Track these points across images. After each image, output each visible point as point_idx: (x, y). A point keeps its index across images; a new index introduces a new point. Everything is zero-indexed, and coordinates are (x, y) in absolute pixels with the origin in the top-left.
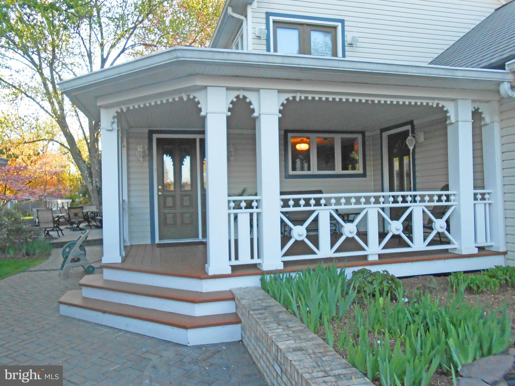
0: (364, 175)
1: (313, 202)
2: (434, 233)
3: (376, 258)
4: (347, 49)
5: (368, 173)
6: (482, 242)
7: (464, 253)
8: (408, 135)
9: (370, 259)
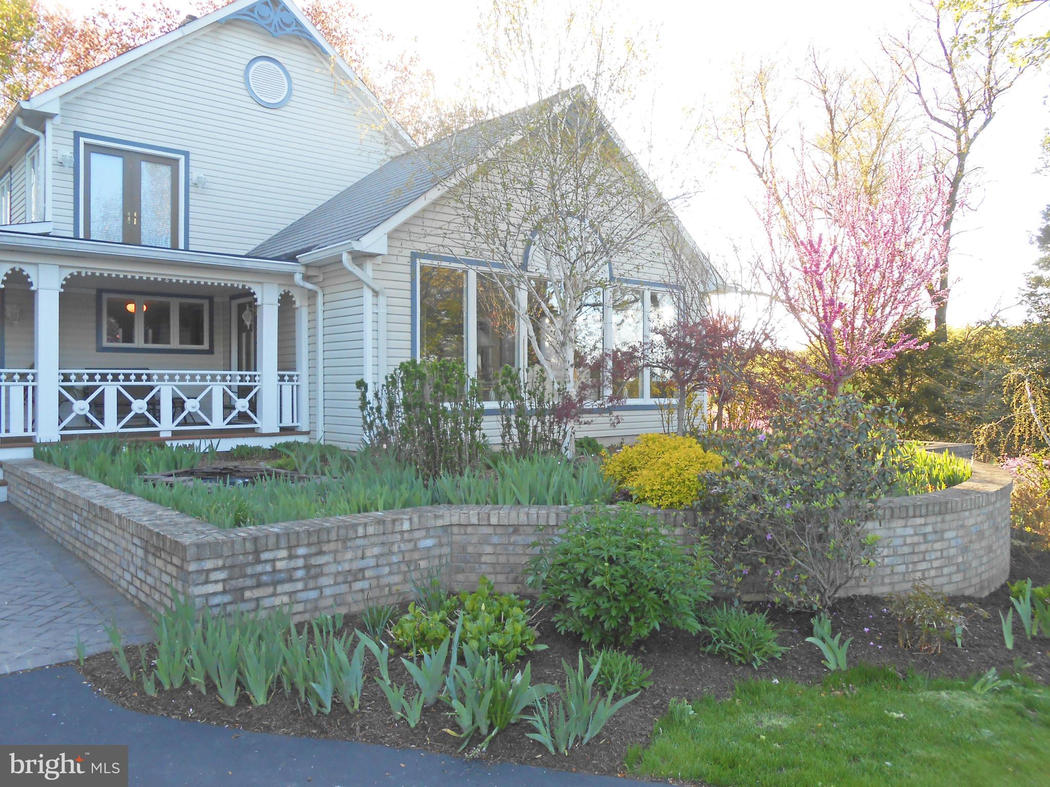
0: (210, 351)
1: (98, 377)
2: (234, 413)
3: (169, 435)
4: (191, 189)
5: (216, 349)
6: (287, 422)
7: (264, 431)
8: (245, 309)
9: (162, 435)
